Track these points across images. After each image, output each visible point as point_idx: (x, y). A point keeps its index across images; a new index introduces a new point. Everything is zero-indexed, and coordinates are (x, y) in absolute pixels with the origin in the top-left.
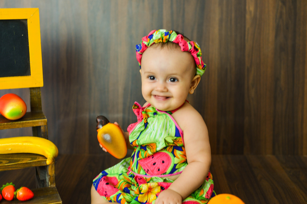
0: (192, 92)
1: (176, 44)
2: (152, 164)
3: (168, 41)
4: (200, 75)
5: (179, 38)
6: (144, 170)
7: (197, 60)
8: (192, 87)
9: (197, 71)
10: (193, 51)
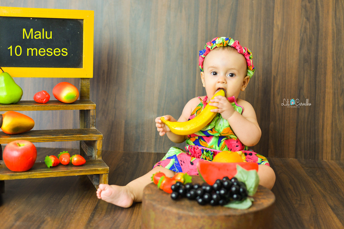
0: (243, 89)
2: (235, 146)
5: (236, 43)
6: (229, 148)
7: (249, 62)
8: (244, 86)
9: (248, 73)
10: (246, 54)
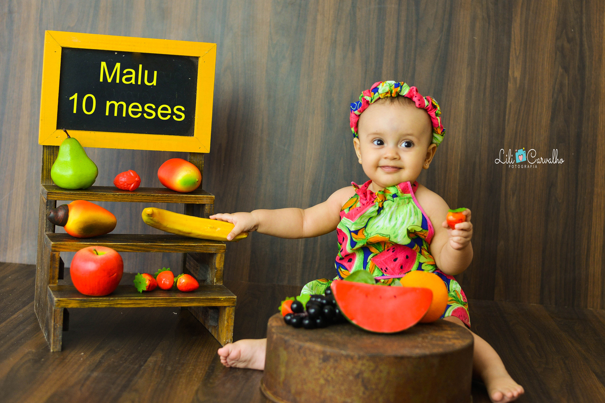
0: (427, 166)
1: (409, 99)
2: (392, 260)
3: (398, 96)
4: (437, 143)
5: (413, 91)
6: (381, 269)
8: (427, 161)
9: (434, 138)
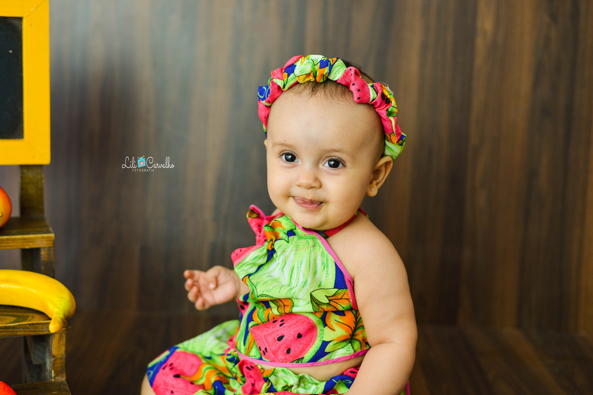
0: (374, 192)
1: (344, 86)
4: (392, 157)
8: (375, 183)
